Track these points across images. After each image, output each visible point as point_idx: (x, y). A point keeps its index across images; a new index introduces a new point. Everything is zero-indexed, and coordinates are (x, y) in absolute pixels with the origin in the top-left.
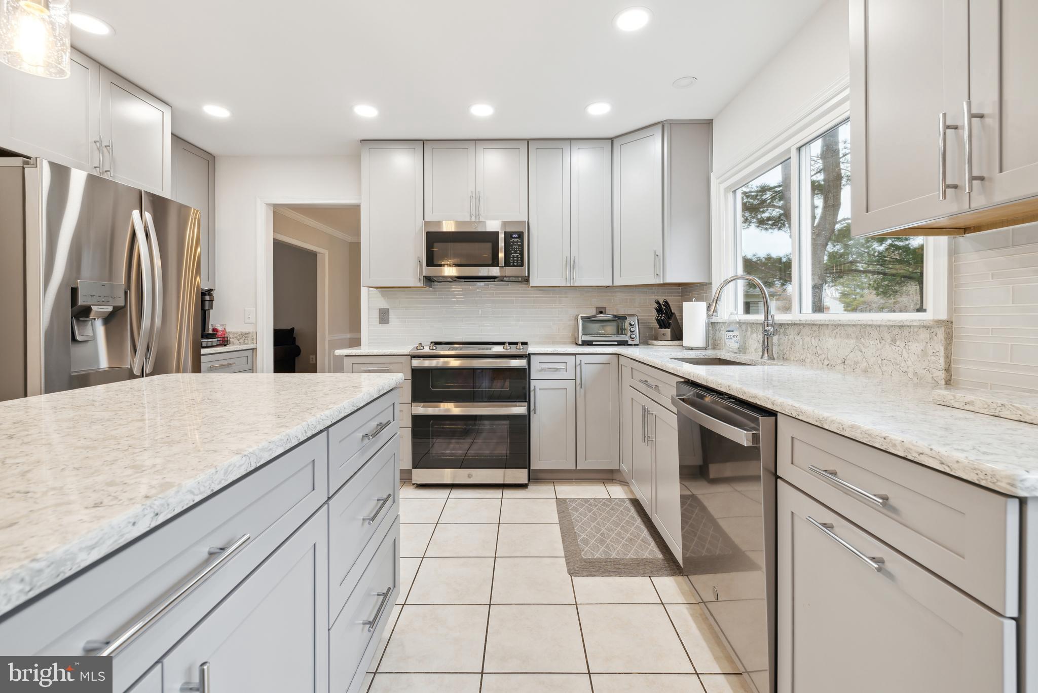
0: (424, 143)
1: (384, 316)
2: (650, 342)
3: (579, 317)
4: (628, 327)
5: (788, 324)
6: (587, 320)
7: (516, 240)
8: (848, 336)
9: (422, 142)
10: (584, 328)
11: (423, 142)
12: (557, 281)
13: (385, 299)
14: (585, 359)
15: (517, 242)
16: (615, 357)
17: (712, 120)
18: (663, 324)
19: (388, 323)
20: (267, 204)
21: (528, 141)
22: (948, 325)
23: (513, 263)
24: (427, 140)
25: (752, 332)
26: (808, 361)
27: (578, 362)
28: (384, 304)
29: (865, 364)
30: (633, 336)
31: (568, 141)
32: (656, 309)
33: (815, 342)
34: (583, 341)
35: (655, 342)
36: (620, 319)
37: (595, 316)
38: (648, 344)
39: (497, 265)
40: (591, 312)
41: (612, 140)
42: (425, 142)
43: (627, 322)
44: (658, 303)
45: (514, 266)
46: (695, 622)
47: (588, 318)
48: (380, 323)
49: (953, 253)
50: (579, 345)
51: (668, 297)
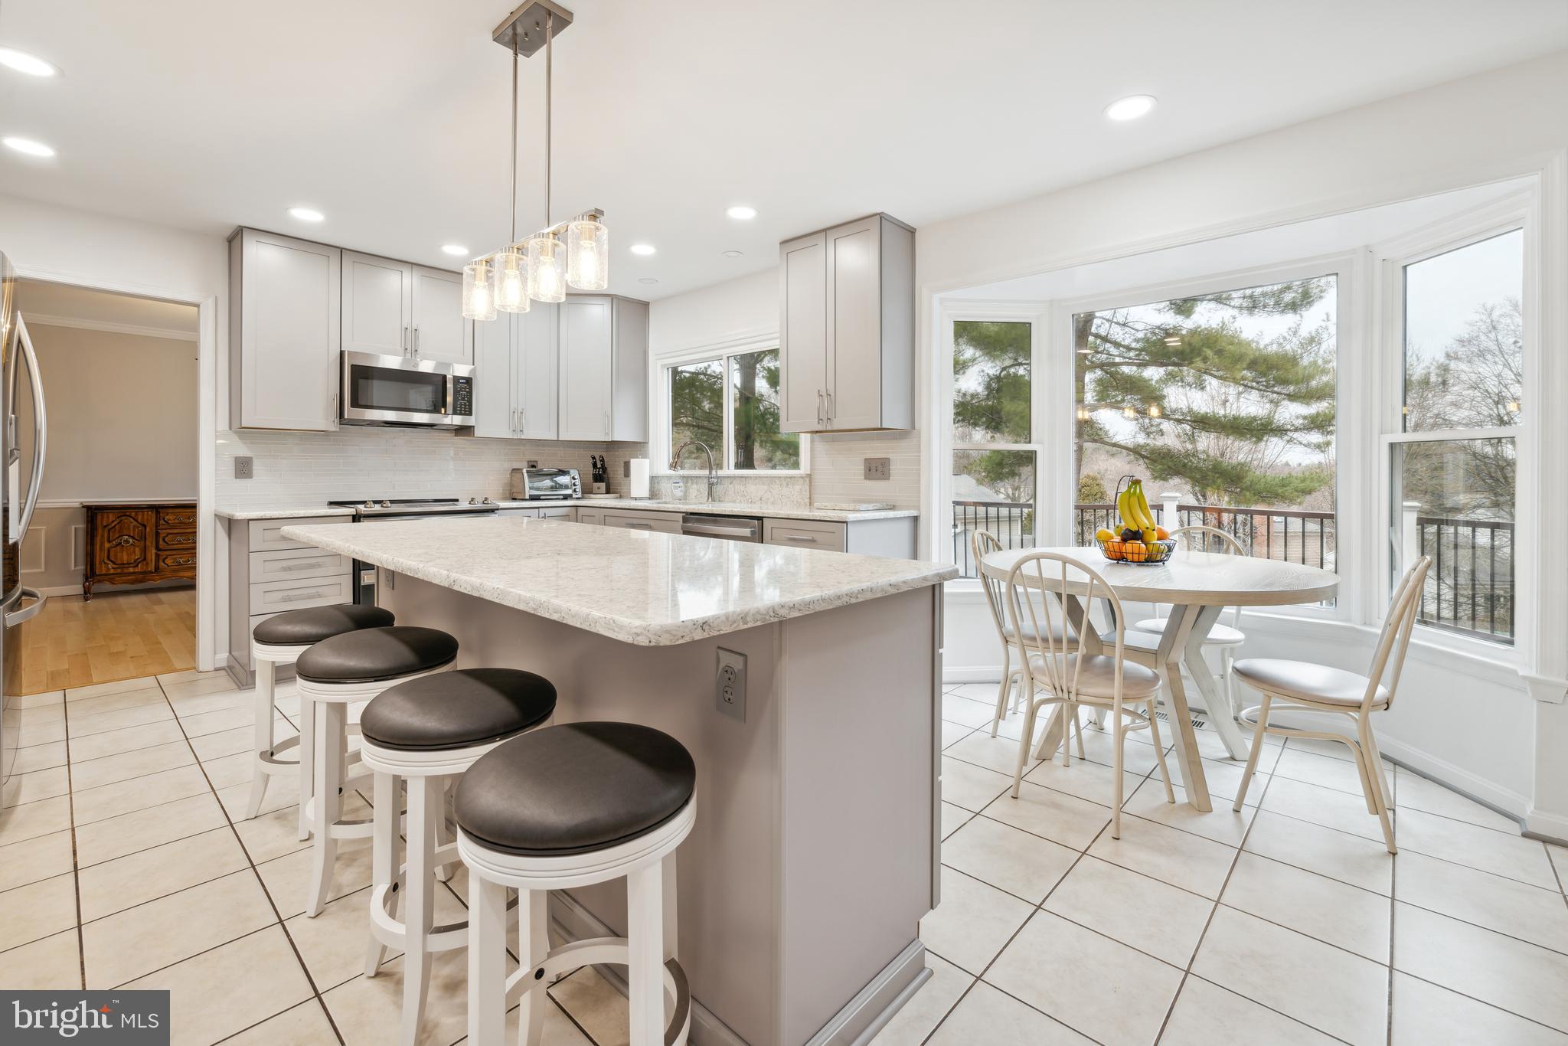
0: (341, 252)
1: (243, 468)
2: (586, 495)
3: (524, 471)
4: (570, 481)
6: (532, 473)
7: (463, 386)
8: (763, 484)
9: (340, 250)
10: (529, 483)
12: (506, 433)
13: (245, 443)
14: (548, 512)
15: (466, 389)
16: (574, 509)
17: (649, 303)
18: (599, 479)
19: (250, 476)
22: (810, 476)
23: (461, 410)
24: (345, 249)
25: (692, 483)
26: (738, 501)
28: (243, 451)
29: (773, 499)
30: (575, 490)
32: (593, 464)
33: (742, 488)
34: (529, 495)
35: (592, 496)
36: (563, 473)
39: (444, 413)
42: (343, 250)
44: (594, 458)
45: (462, 414)
47: (533, 471)
49: (812, 441)
50: (525, 499)
51: (604, 454)
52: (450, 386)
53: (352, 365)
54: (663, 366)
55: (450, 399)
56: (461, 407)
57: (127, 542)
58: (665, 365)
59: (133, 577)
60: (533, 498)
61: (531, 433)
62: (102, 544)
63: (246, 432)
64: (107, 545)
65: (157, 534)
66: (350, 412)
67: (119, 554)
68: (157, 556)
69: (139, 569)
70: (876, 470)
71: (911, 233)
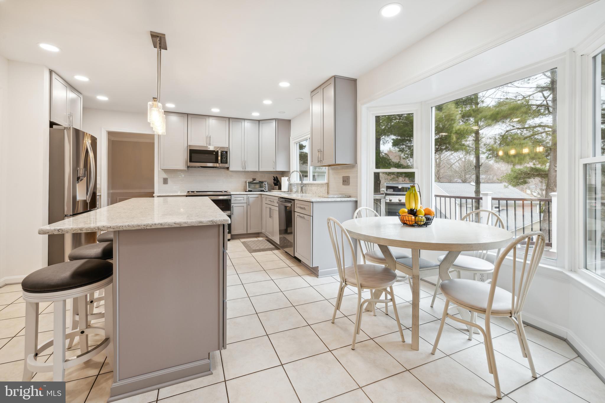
1: (165, 181)
2: (271, 190)
3: (247, 182)
4: (264, 185)
5: (309, 184)
7: (225, 154)
8: (316, 187)
10: (249, 186)
11: (188, 114)
12: (240, 169)
13: (166, 174)
14: (250, 196)
15: (225, 155)
16: (260, 195)
17: (291, 120)
18: (276, 184)
19: (167, 183)
20: (107, 131)
21: (229, 118)
22: (328, 184)
24: (189, 114)
27: (248, 197)
28: (165, 176)
30: (266, 188)
31: (244, 120)
32: (273, 179)
34: (248, 190)
35: (273, 191)
36: (261, 183)
37: (252, 182)
38: (270, 191)
39: (218, 163)
40: (251, 180)
41: (259, 121)
43: (264, 183)
44: (274, 177)
45: (224, 163)
46: (282, 254)
47: (250, 182)
48: (164, 184)
50: (247, 192)
51: (277, 176)
52: (220, 154)
53: (190, 149)
54: (295, 143)
55: (219, 158)
56: (224, 161)
58: (295, 142)
61: (249, 169)
63: (167, 171)
66: (189, 164)
70: (346, 181)
71: (354, 81)
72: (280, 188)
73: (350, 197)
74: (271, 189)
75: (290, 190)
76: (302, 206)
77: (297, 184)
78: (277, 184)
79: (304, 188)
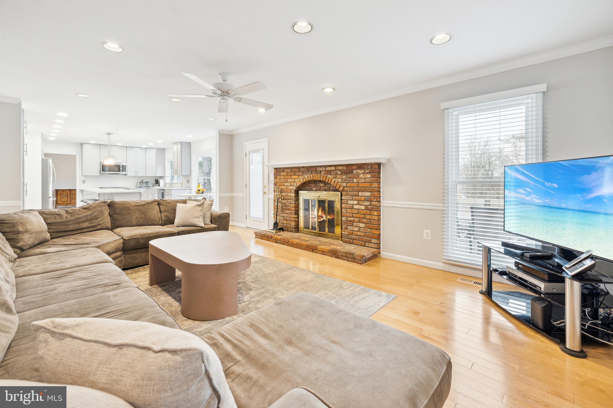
3: (138, 182)
4: (149, 184)
6: (140, 183)
11: (100, 145)
12: (134, 175)
15: (125, 167)
17: (165, 149)
19: (85, 183)
21: (127, 147)
22: (182, 183)
28: (84, 179)
30: (150, 186)
31: (136, 148)
32: (155, 181)
35: (155, 186)
36: (147, 182)
39: (120, 172)
40: (141, 181)
41: (146, 148)
44: (155, 179)
45: (124, 172)
48: (83, 183)
50: (138, 187)
51: (157, 179)
52: (121, 167)
53: (102, 164)
55: (121, 169)
56: (124, 170)
57: (64, 197)
58: (168, 160)
59: (65, 204)
60: (140, 187)
61: (139, 175)
62: (59, 197)
63: (85, 176)
64: (60, 198)
65: (70, 195)
66: (102, 172)
67: (62, 200)
68: (70, 200)
69: (66, 203)
70: (188, 181)
71: (190, 143)
72: (159, 186)
73: (189, 188)
74: (153, 186)
75: (165, 185)
76: (168, 192)
77: (169, 183)
78: (157, 182)
79: (172, 185)
